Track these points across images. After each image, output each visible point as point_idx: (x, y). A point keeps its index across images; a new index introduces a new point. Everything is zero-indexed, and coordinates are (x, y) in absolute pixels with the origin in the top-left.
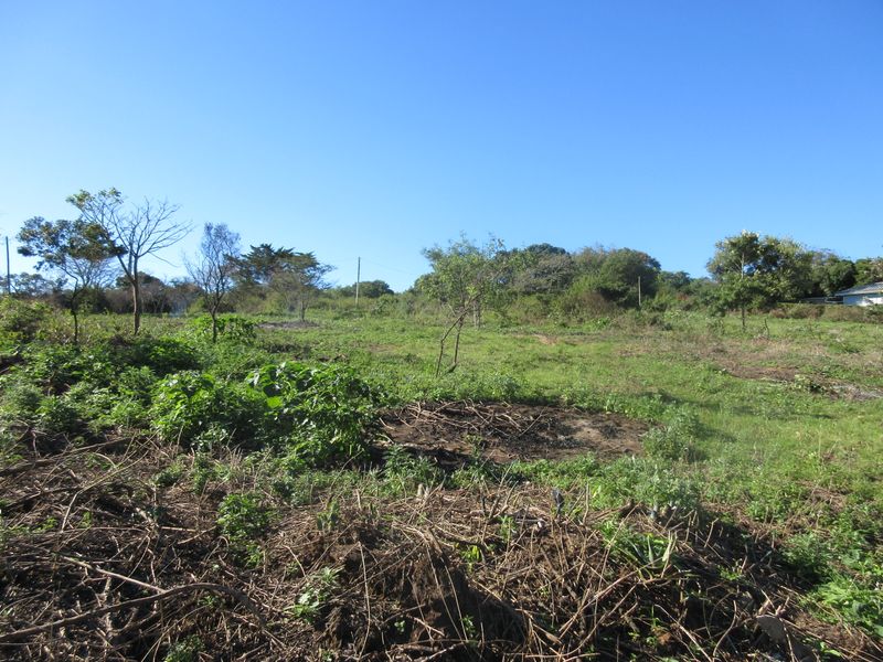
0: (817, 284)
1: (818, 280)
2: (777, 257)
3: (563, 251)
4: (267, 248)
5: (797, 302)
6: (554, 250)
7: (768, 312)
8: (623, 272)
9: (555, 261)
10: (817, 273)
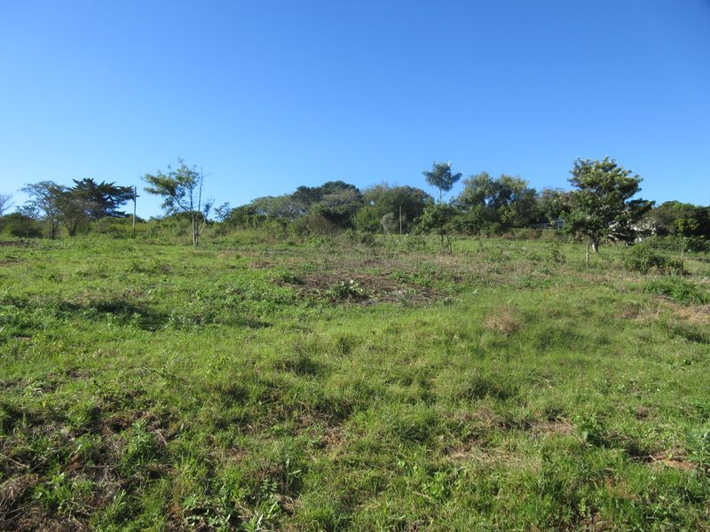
0: (543, 214)
1: (544, 210)
2: (510, 192)
3: (354, 187)
4: (90, 181)
5: (523, 227)
6: (345, 186)
7: (501, 235)
8: (394, 203)
9: (344, 195)
10: (542, 205)
